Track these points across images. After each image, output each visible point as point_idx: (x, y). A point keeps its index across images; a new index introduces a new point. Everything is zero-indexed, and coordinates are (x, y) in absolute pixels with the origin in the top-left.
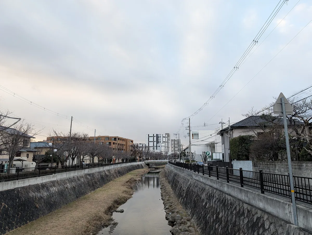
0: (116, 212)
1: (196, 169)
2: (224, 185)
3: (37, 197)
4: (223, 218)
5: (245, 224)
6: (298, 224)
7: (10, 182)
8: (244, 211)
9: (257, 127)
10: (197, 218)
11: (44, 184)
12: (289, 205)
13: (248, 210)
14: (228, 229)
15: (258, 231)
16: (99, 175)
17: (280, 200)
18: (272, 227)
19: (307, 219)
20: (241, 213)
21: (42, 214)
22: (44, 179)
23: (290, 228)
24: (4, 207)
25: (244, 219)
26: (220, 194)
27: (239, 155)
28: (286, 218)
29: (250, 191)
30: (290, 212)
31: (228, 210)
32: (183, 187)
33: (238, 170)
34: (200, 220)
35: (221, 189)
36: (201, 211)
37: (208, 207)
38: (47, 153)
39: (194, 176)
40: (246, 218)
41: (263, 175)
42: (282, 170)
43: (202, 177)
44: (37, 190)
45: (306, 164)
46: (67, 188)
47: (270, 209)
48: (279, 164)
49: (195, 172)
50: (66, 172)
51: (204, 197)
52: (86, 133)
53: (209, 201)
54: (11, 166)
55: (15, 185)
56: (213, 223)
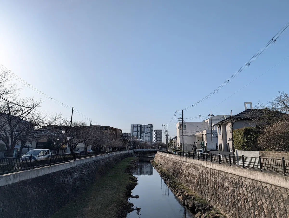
2: (256, 174)
10: (222, 205)
11: (68, 170)
16: (103, 162)
21: (71, 199)
26: (253, 182)
31: (270, 198)
32: (191, 175)
36: (227, 198)
37: (237, 194)
39: (205, 164)
43: (218, 165)
44: (65, 176)
51: (228, 184)
55: (49, 171)
56: (249, 211)
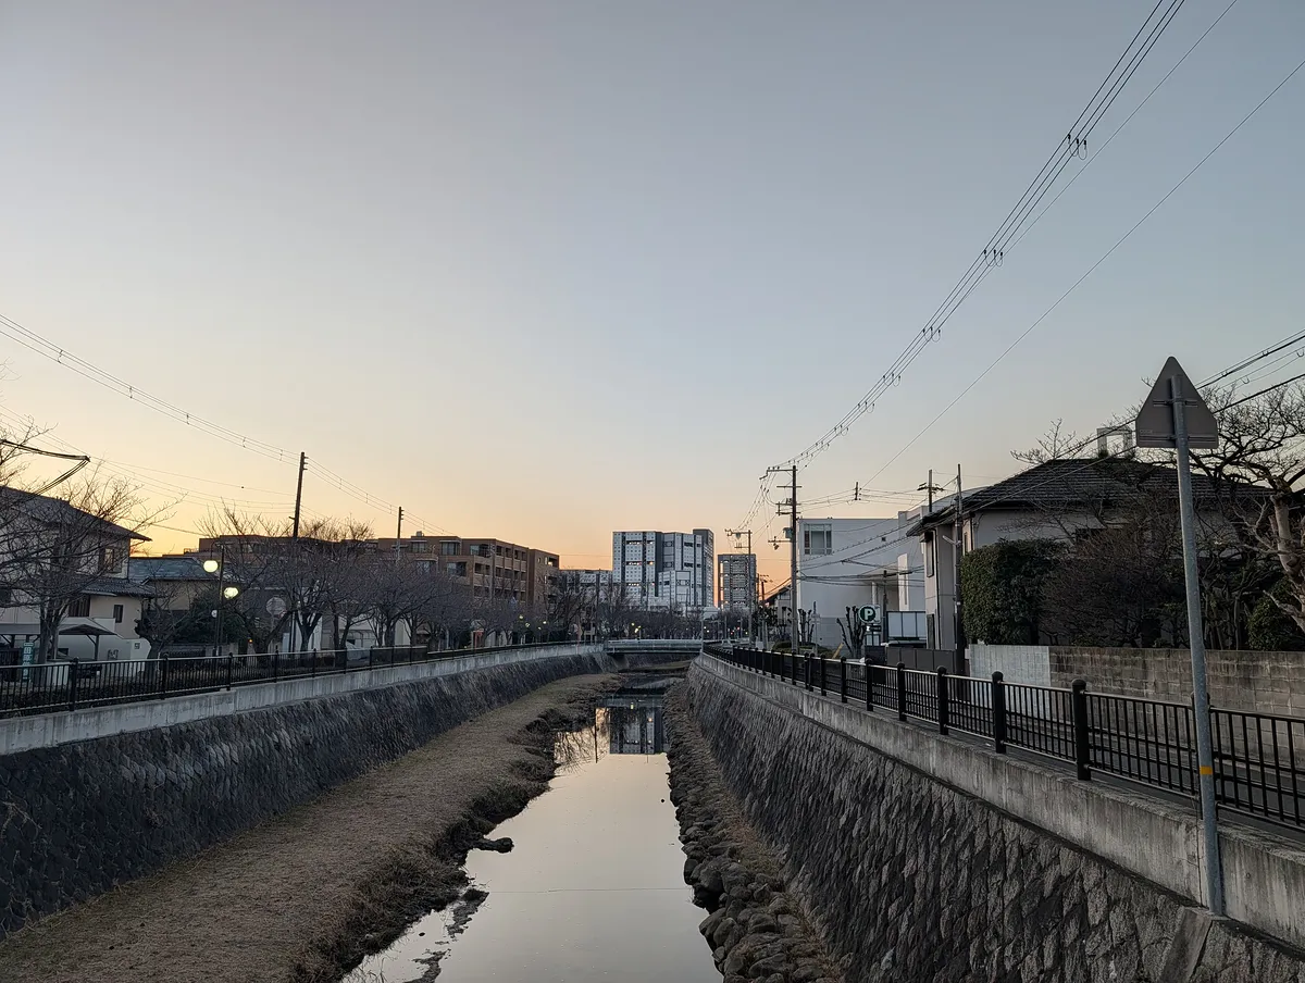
0: (483, 847)
1: (812, 679)
2: (926, 743)
3: (151, 782)
4: (920, 880)
5: (1006, 903)
6: (1224, 908)
7: (38, 720)
8: (1005, 848)
9: (1073, 507)
10: (813, 879)
11: (183, 728)
12: (1188, 828)
13: (1021, 847)
14: (936, 924)
15: (1059, 933)
16: (415, 697)
17: (1151, 809)
18: (1116, 917)
19: (1261, 885)
20: (991, 858)
21: (176, 852)
22: (185, 709)
23: (1189, 921)
24: (17, 819)
25: (1003, 883)
26: (910, 780)
27: (998, 622)
28: (1175, 882)
29: (1031, 768)
30: (1192, 858)
31: (940, 847)
32: (759, 750)
33: (987, 683)
34: (827, 886)
35: (915, 759)
36: (831, 849)
37: (860, 830)
38: (197, 605)
39: (805, 704)
40: (1011, 880)
41: (1088, 701)
42: (1175, 684)
43: (838, 709)
44: (155, 755)
45: (1271, 660)
46: (278, 746)
47: (1110, 843)
48: (1161, 662)
49: (812, 690)
50: (275, 681)
51: (844, 791)
52: (360, 520)
53: (863, 808)
54: (47, 651)
55: (59, 731)
56: (876, 901)
